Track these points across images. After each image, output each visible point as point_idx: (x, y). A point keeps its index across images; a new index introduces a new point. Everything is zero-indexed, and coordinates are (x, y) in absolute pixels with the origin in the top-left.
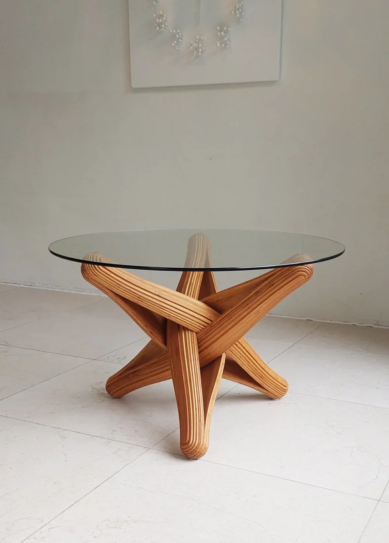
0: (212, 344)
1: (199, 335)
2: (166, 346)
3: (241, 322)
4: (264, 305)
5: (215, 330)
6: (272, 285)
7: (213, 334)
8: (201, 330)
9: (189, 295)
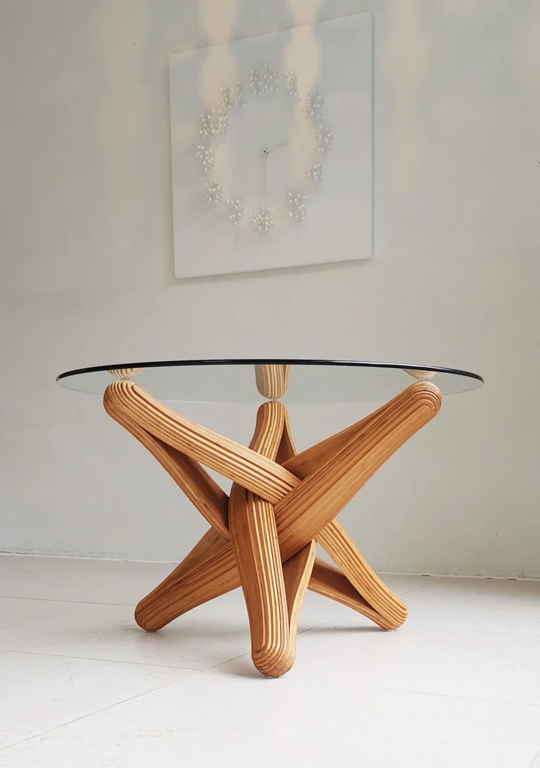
0: (293, 521)
1: (275, 508)
2: (229, 529)
3: (340, 482)
4: (372, 456)
5: (302, 497)
6: (384, 423)
7: (299, 503)
8: (280, 500)
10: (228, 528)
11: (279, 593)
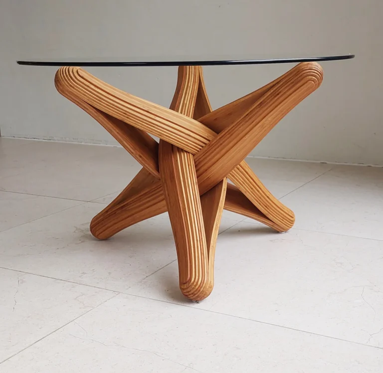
0: (211, 166)
1: (195, 157)
2: (159, 172)
3: (244, 138)
4: (269, 118)
5: (215, 150)
6: (278, 94)
7: (213, 154)
8: (198, 151)
9: (183, 113)
10: (158, 170)
11: (200, 231)
